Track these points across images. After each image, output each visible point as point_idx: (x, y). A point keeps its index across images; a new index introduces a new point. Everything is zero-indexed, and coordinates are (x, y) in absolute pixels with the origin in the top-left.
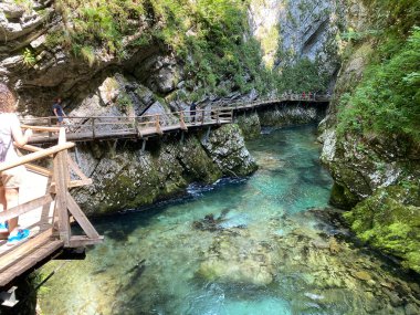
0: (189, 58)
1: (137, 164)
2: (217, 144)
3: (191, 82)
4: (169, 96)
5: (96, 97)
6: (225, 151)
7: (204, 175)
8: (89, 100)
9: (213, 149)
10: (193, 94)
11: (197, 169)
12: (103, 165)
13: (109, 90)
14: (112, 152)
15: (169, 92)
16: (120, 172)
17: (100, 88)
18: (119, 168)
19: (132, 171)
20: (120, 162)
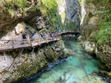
0: (48, 18)
1: (31, 58)
2: (56, 47)
3: (48, 26)
4: (41, 31)
5: (14, 31)
6: (59, 49)
7: (53, 59)
8: (11, 32)
9: (55, 49)
10: (49, 30)
11: (51, 56)
12: (17, 60)
13: (20, 29)
14: (21, 54)
15: (40, 29)
16: (24, 62)
17: (16, 28)
18: (23, 60)
19: (29, 61)
20: (24, 58)
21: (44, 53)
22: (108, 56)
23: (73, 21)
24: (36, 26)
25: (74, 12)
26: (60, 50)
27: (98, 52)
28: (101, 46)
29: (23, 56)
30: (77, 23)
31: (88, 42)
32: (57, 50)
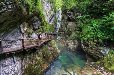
21: (42, 53)
22: (94, 50)
23: (51, 24)
24: (33, 26)
25: (52, 17)
26: (53, 49)
27: (85, 48)
28: (87, 42)
29: (29, 57)
30: (54, 26)
31: (71, 41)
32: (50, 49)
